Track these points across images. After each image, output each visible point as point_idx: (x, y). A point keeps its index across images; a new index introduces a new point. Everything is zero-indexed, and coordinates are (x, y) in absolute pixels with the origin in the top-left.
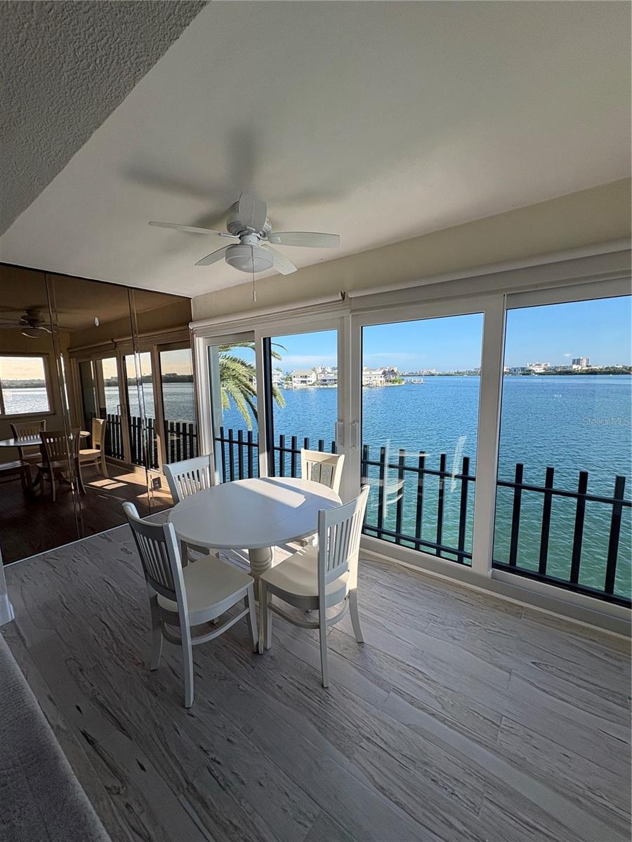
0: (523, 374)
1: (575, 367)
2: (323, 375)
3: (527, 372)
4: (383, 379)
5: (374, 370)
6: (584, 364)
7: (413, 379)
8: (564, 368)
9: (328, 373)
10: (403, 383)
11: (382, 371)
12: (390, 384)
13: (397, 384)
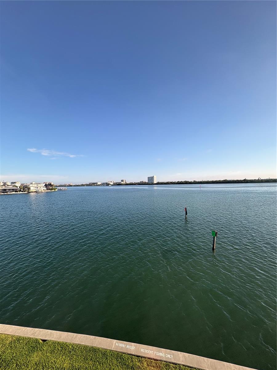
0: (107, 185)
1: (122, 182)
2: (4, 187)
3: (108, 184)
4: (45, 188)
5: (40, 184)
6: (124, 182)
7: (61, 188)
8: (119, 183)
9: (8, 185)
10: (57, 190)
11: (44, 184)
12: (49, 191)
13: (53, 190)
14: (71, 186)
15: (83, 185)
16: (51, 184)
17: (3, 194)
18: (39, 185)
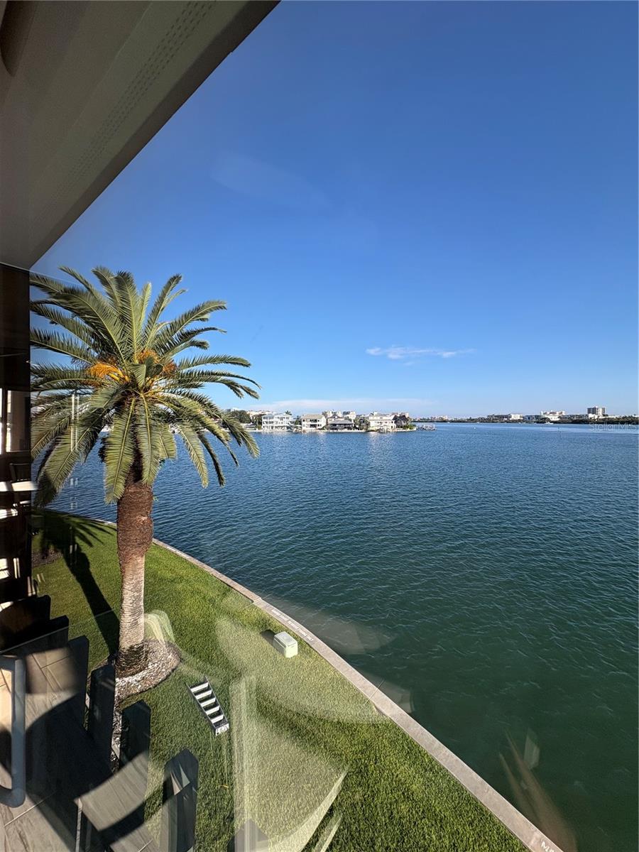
0: (538, 422)
1: (591, 416)
2: (333, 420)
3: (541, 420)
4: (394, 425)
5: (385, 415)
6: (600, 412)
7: (424, 425)
8: (580, 416)
9: (339, 417)
10: (415, 429)
11: (393, 416)
12: (401, 430)
13: (409, 430)
14: (445, 421)
15: (471, 421)
16: (404, 416)
17: (331, 431)
18: (384, 418)
